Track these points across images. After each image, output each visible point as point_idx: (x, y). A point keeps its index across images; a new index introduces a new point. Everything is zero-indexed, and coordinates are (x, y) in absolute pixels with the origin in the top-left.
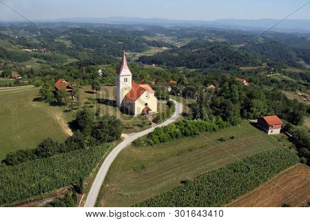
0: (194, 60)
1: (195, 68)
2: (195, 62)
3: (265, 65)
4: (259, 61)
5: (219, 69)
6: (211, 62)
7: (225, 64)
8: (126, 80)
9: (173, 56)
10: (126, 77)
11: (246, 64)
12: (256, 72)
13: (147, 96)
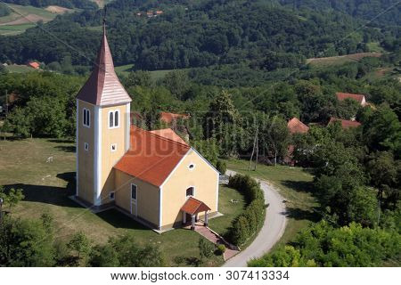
0: (157, 42)
1: (166, 67)
2: (162, 48)
3: (374, 48)
4: (356, 37)
5: (244, 66)
6: (210, 46)
7: (255, 51)
8: (114, 119)
9: (90, 34)
10: (113, 110)
11: (319, 47)
12: (361, 73)
13: (192, 166)
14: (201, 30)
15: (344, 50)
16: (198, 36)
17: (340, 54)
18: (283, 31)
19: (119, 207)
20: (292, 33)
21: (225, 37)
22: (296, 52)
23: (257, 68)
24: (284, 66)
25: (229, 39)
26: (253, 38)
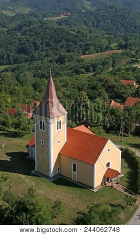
10: (59, 120)
12: (114, 63)
13: (109, 150)
14: (18, 42)
15: (99, 50)
16: (16, 45)
17: (98, 52)
18: (64, 40)
19: (63, 176)
20: (69, 41)
21: (32, 45)
22: (73, 51)
23: (54, 63)
24: (69, 61)
25: (35, 47)
26: (48, 45)
